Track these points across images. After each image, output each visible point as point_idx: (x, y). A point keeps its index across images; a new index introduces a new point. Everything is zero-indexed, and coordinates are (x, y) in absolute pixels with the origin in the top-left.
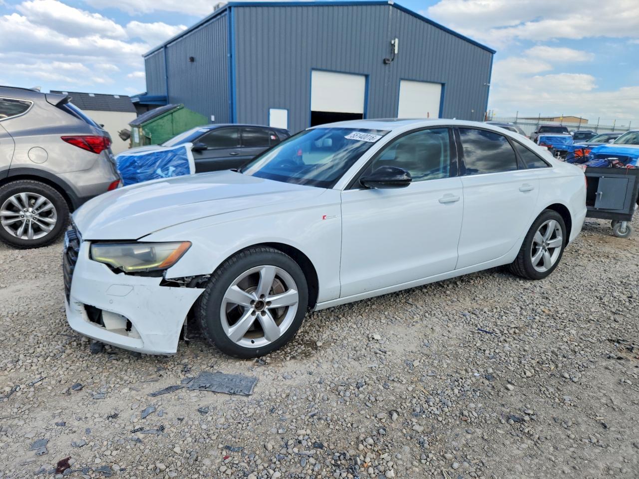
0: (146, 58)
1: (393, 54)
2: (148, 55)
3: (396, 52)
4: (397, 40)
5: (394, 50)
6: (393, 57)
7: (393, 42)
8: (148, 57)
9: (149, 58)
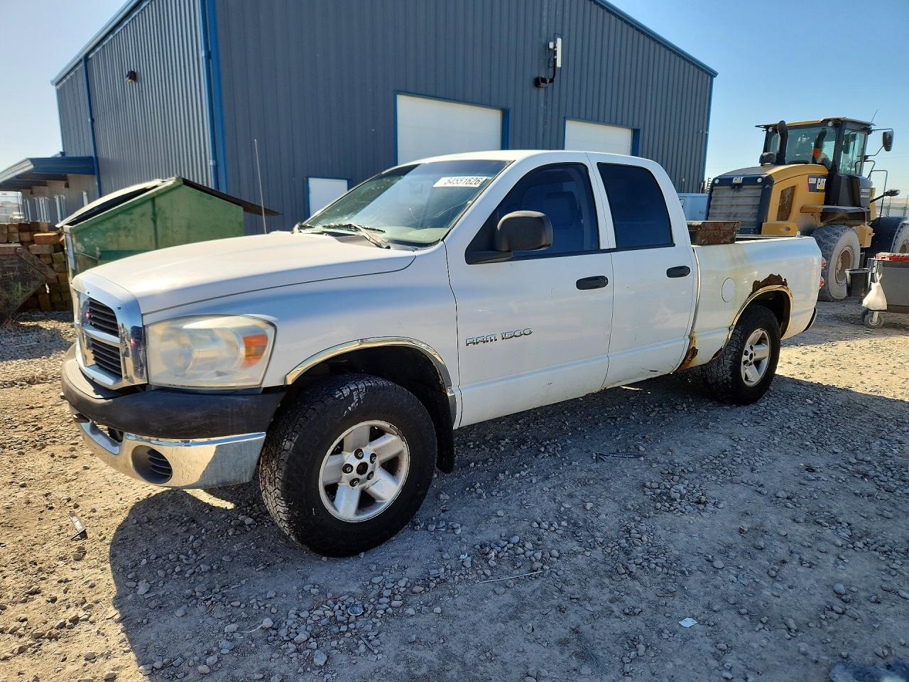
0: (58, 87)
1: (551, 70)
2: (61, 81)
3: (559, 64)
4: (559, 41)
5: (555, 60)
6: (552, 77)
7: (551, 45)
8: (61, 85)
9: (63, 85)
